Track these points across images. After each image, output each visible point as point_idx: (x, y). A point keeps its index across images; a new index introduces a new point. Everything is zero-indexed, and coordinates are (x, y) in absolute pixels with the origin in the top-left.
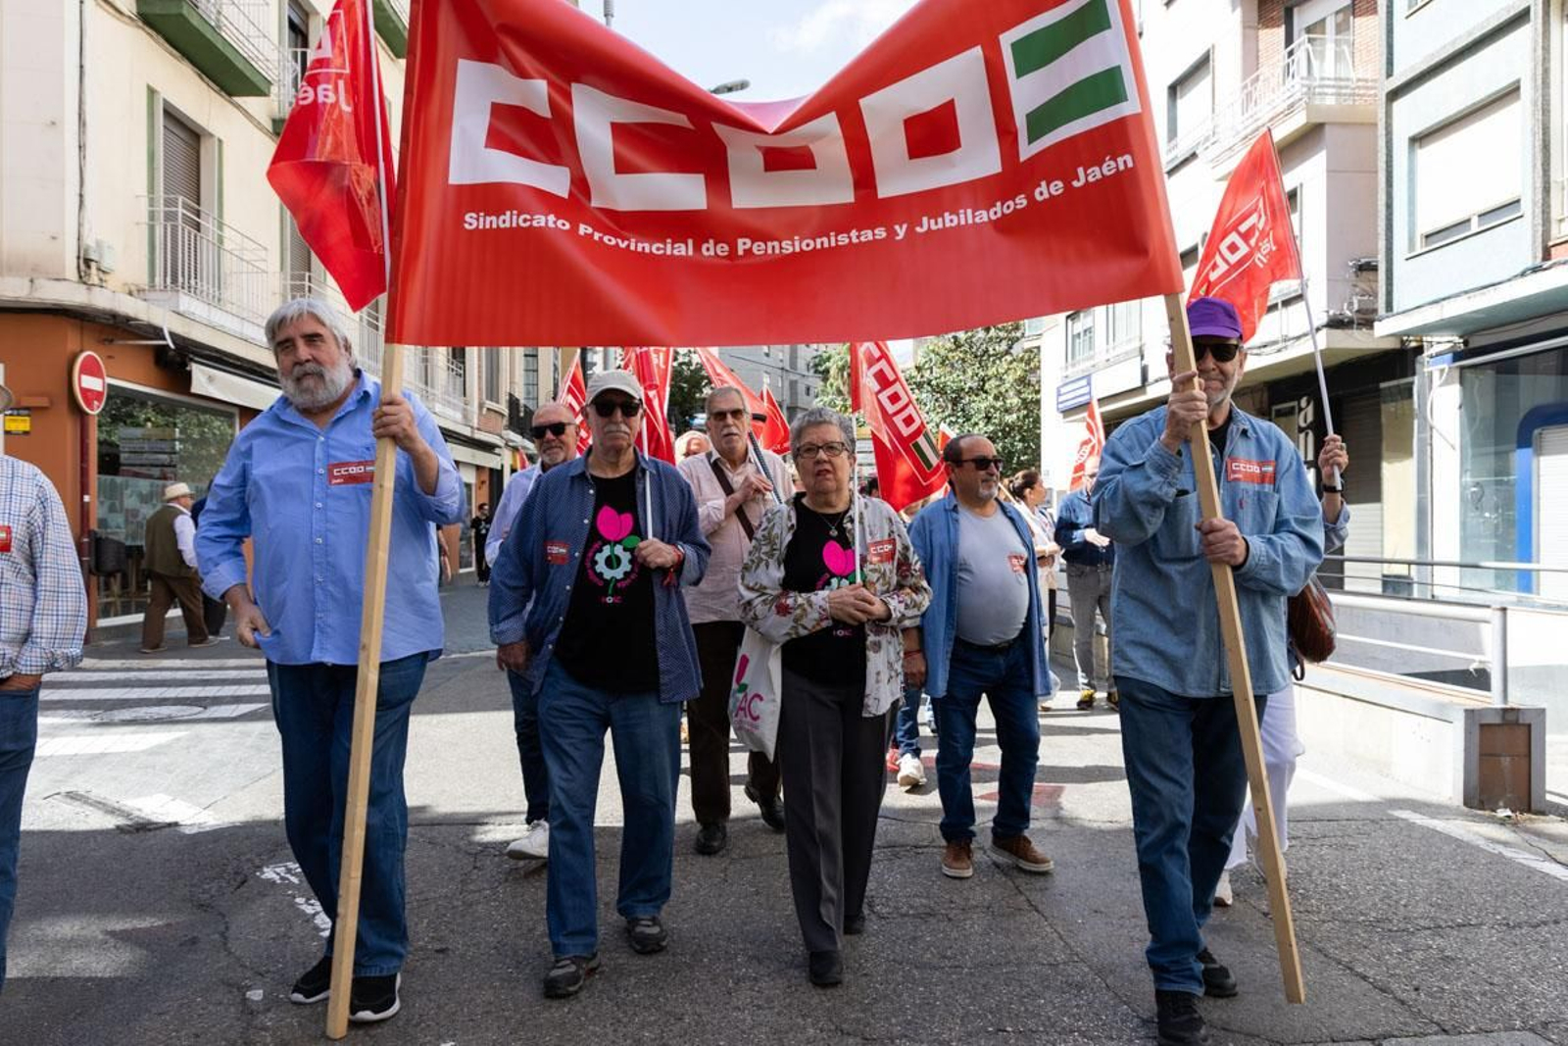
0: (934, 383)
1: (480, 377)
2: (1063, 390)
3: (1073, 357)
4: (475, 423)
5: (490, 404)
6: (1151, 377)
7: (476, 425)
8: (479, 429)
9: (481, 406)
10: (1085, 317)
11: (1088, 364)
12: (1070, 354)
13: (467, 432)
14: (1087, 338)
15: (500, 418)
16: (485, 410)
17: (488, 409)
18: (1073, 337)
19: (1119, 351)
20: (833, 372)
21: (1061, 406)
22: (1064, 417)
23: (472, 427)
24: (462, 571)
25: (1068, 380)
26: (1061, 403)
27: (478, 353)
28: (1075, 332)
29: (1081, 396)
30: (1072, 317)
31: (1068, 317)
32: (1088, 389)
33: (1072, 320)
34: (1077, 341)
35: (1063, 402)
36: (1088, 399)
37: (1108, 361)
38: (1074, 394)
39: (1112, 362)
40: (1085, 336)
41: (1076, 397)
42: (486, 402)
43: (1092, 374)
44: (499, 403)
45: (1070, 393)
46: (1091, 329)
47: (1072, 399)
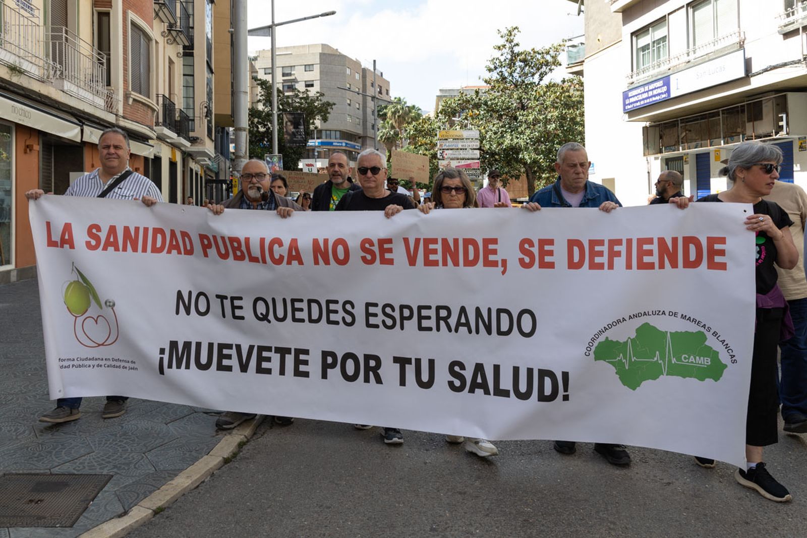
0: (489, 103)
1: (125, 70)
2: (630, 94)
3: (638, 67)
4: (121, 111)
5: (135, 95)
6: (755, 69)
7: (121, 113)
8: (124, 117)
9: (126, 96)
10: (653, 31)
11: (666, 67)
12: (635, 65)
13: (111, 118)
15: (150, 112)
16: (130, 101)
17: (134, 100)
18: (638, 50)
20: (389, 114)
21: (627, 108)
23: (116, 115)
25: (633, 86)
26: (629, 104)
27: (124, 46)
28: (640, 46)
29: (655, 96)
30: (637, 33)
31: (632, 34)
32: (665, 89)
33: (637, 36)
34: (642, 53)
35: (632, 103)
36: (665, 98)
37: (689, 62)
38: (645, 95)
39: (696, 62)
40: (654, 47)
41: (648, 98)
42: (132, 93)
43: (669, 76)
44: (149, 98)
45: (640, 96)
46: (664, 39)
47: (643, 99)
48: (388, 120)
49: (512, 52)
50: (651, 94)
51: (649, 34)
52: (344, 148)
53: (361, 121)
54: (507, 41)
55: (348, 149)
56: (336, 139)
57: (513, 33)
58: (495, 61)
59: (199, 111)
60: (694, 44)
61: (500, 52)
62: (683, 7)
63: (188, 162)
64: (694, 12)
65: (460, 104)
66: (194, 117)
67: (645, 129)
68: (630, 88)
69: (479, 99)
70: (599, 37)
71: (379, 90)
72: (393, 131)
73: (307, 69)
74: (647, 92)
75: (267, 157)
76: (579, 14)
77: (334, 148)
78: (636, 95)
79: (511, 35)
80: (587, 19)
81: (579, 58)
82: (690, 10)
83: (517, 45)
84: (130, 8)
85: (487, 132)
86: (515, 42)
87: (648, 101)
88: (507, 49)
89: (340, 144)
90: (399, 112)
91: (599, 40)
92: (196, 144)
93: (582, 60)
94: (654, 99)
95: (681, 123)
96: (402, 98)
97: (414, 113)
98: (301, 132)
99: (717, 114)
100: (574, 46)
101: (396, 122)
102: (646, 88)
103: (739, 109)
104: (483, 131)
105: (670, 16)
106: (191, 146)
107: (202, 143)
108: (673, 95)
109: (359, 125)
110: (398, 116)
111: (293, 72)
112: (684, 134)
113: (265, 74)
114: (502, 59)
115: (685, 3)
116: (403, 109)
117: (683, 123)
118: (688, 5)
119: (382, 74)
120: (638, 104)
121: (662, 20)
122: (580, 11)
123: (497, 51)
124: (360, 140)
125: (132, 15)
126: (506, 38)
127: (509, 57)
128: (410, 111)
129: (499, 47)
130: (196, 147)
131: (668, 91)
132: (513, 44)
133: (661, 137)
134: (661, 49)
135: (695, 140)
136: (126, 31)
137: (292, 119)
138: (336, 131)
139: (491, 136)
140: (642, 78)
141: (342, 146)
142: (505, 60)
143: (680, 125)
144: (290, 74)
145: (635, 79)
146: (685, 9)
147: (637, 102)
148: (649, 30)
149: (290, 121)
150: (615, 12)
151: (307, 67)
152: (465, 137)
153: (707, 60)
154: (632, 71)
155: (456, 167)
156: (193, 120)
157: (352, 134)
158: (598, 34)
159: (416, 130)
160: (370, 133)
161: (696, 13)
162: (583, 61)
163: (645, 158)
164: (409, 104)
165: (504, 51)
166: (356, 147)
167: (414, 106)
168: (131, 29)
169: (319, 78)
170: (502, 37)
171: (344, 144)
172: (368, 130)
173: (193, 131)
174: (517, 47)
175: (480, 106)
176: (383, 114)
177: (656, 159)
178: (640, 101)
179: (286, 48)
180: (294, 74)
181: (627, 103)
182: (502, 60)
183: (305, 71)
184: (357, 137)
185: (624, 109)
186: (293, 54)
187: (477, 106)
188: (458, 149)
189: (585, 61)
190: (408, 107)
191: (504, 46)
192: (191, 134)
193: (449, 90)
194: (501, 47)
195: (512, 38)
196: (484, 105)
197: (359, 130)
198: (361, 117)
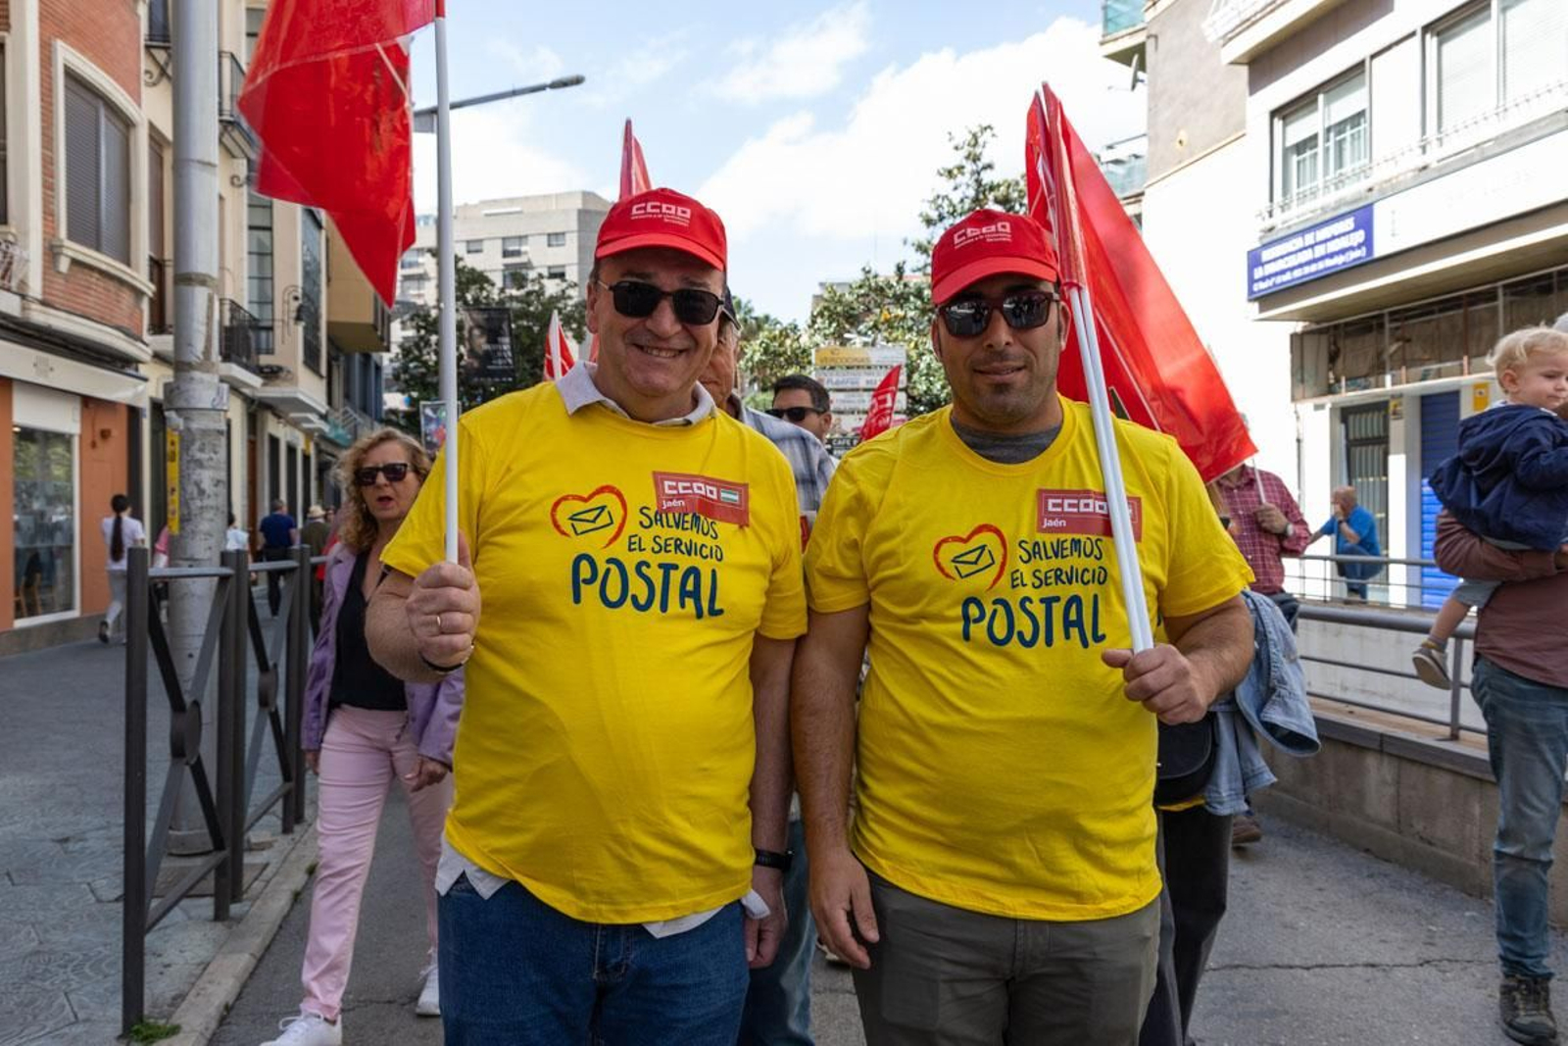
2: (1266, 255)
3: (1286, 191)
4: (35, 288)
5: (79, 252)
9: (52, 252)
10: (1327, 103)
11: (1362, 185)
12: (1280, 187)
14: (1331, 144)
15: (127, 297)
16: (64, 265)
17: (75, 262)
18: (1286, 152)
19: (1449, 148)
21: (1256, 287)
22: (1262, 310)
23: (23, 296)
24: (20, 623)
25: (1273, 236)
26: (1263, 279)
27: (43, 128)
28: (1291, 141)
29: (1331, 256)
30: (1284, 112)
31: (1274, 114)
32: (1360, 236)
33: (1284, 118)
34: (1295, 159)
35: (1269, 277)
36: (1360, 258)
37: (1425, 168)
38: (1307, 255)
39: (1446, 166)
40: (1327, 140)
41: (1315, 261)
42: (68, 243)
43: (1370, 205)
44: (128, 264)
45: (1293, 257)
46: (1357, 118)
47: (1301, 266)
49: (979, 182)
50: (1320, 251)
51: (1316, 109)
54: (967, 158)
57: (981, 141)
58: (940, 201)
59: (283, 308)
60: (1440, 126)
61: (952, 183)
62: (1413, 34)
63: (264, 423)
64: (1440, 44)
65: (863, 295)
66: (273, 320)
67: (1297, 340)
68: (1266, 241)
69: (906, 285)
70: (1183, 135)
73: (554, 243)
74: (1312, 246)
75: (425, 406)
76: (1133, 87)
78: (1282, 257)
79: (976, 144)
80: (1153, 97)
81: (1133, 187)
82: (1432, 42)
83: (989, 166)
84: (63, 37)
85: (921, 355)
86: (985, 160)
87: (1313, 268)
88: (968, 175)
91: (1181, 142)
92: (278, 382)
93: (1139, 191)
94: (1329, 263)
95: (1391, 321)
98: (503, 351)
99: (1491, 296)
100: (1117, 162)
102: (1309, 239)
103: (1555, 280)
104: (913, 354)
105: (1376, 61)
106: (264, 385)
107: (292, 378)
108: (1379, 251)
111: (523, 248)
112: (1394, 347)
113: (469, 252)
114: (956, 199)
115: (1418, 26)
117: (1396, 320)
118: (1426, 29)
120: (1287, 277)
121: (1356, 71)
122: (1136, 80)
123: (944, 179)
125: (66, 54)
126: (964, 152)
127: (971, 193)
129: (950, 172)
130: (277, 389)
131: (1368, 242)
132: (980, 164)
133: (1333, 358)
134: (1347, 146)
135: (1422, 362)
136: (51, 90)
137: (482, 323)
139: (929, 364)
140: (1298, 213)
142: (962, 201)
143: (1388, 326)
144: (518, 253)
145: (1278, 219)
146: (1417, 39)
147: (1283, 272)
148: (1315, 101)
149: (479, 326)
150: (1232, 63)
151: (553, 238)
152: (873, 362)
153: (1477, 158)
154: (1271, 200)
155: (854, 430)
156: (270, 329)
158: (1178, 130)
159: (766, 351)
161: (1446, 48)
162: (1142, 194)
163: (1293, 405)
164: (758, 313)
165: (960, 179)
168: (66, 87)
169: (576, 261)
170: (956, 148)
173: (270, 351)
174: (988, 171)
175: (907, 300)
177: (1318, 407)
178: (1292, 269)
179: (512, 201)
180: (526, 253)
181: (1256, 276)
182: (956, 201)
183: (549, 245)
185: (1251, 291)
186: (525, 211)
187: (900, 300)
188: (857, 390)
189: (1147, 192)
190: (756, 319)
191: (961, 168)
192: (265, 360)
194: (955, 172)
195: (978, 150)
196: (915, 296)
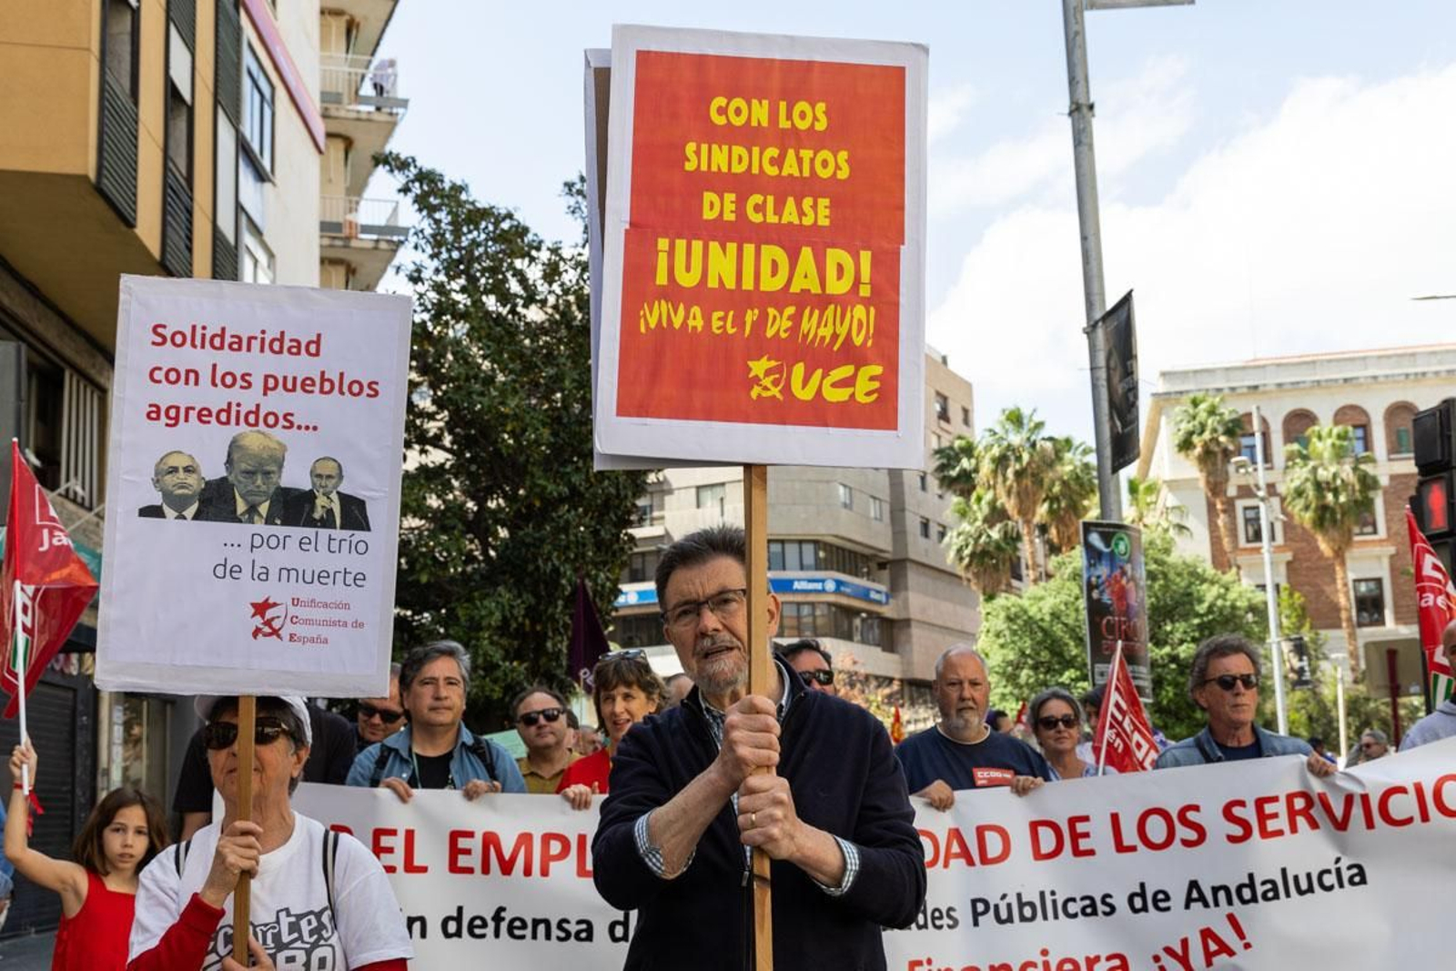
48: (979, 490)
52: (832, 598)
53: (886, 508)
55: (844, 601)
56: (802, 568)
71: (938, 408)
72: (999, 526)
77: (799, 598)
89: (819, 586)
90: (1019, 459)
96: (1026, 412)
97: (1071, 462)
101: (1009, 493)
109: (881, 520)
110: (1018, 474)
116: (1033, 445)
119: (944, 360)
124: (886, 574)
128: (1058, 457)
138: (800, 542)
141: (823, 591)
157: (855, 553)
160: (918, 548)
166: (873, 595)
167: (1068, 442)
171: (830, 586)
172: (910, 539)
176: (959, 476)
184: (873, 565)
193: (1196, 372)
197: (881, 539)
198: (885, 494)
